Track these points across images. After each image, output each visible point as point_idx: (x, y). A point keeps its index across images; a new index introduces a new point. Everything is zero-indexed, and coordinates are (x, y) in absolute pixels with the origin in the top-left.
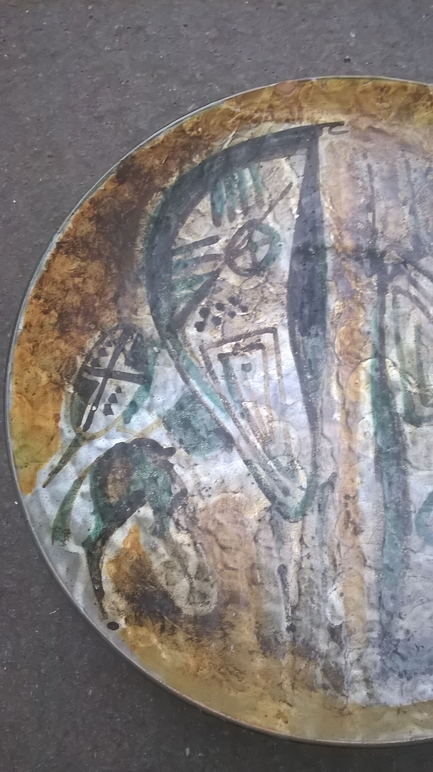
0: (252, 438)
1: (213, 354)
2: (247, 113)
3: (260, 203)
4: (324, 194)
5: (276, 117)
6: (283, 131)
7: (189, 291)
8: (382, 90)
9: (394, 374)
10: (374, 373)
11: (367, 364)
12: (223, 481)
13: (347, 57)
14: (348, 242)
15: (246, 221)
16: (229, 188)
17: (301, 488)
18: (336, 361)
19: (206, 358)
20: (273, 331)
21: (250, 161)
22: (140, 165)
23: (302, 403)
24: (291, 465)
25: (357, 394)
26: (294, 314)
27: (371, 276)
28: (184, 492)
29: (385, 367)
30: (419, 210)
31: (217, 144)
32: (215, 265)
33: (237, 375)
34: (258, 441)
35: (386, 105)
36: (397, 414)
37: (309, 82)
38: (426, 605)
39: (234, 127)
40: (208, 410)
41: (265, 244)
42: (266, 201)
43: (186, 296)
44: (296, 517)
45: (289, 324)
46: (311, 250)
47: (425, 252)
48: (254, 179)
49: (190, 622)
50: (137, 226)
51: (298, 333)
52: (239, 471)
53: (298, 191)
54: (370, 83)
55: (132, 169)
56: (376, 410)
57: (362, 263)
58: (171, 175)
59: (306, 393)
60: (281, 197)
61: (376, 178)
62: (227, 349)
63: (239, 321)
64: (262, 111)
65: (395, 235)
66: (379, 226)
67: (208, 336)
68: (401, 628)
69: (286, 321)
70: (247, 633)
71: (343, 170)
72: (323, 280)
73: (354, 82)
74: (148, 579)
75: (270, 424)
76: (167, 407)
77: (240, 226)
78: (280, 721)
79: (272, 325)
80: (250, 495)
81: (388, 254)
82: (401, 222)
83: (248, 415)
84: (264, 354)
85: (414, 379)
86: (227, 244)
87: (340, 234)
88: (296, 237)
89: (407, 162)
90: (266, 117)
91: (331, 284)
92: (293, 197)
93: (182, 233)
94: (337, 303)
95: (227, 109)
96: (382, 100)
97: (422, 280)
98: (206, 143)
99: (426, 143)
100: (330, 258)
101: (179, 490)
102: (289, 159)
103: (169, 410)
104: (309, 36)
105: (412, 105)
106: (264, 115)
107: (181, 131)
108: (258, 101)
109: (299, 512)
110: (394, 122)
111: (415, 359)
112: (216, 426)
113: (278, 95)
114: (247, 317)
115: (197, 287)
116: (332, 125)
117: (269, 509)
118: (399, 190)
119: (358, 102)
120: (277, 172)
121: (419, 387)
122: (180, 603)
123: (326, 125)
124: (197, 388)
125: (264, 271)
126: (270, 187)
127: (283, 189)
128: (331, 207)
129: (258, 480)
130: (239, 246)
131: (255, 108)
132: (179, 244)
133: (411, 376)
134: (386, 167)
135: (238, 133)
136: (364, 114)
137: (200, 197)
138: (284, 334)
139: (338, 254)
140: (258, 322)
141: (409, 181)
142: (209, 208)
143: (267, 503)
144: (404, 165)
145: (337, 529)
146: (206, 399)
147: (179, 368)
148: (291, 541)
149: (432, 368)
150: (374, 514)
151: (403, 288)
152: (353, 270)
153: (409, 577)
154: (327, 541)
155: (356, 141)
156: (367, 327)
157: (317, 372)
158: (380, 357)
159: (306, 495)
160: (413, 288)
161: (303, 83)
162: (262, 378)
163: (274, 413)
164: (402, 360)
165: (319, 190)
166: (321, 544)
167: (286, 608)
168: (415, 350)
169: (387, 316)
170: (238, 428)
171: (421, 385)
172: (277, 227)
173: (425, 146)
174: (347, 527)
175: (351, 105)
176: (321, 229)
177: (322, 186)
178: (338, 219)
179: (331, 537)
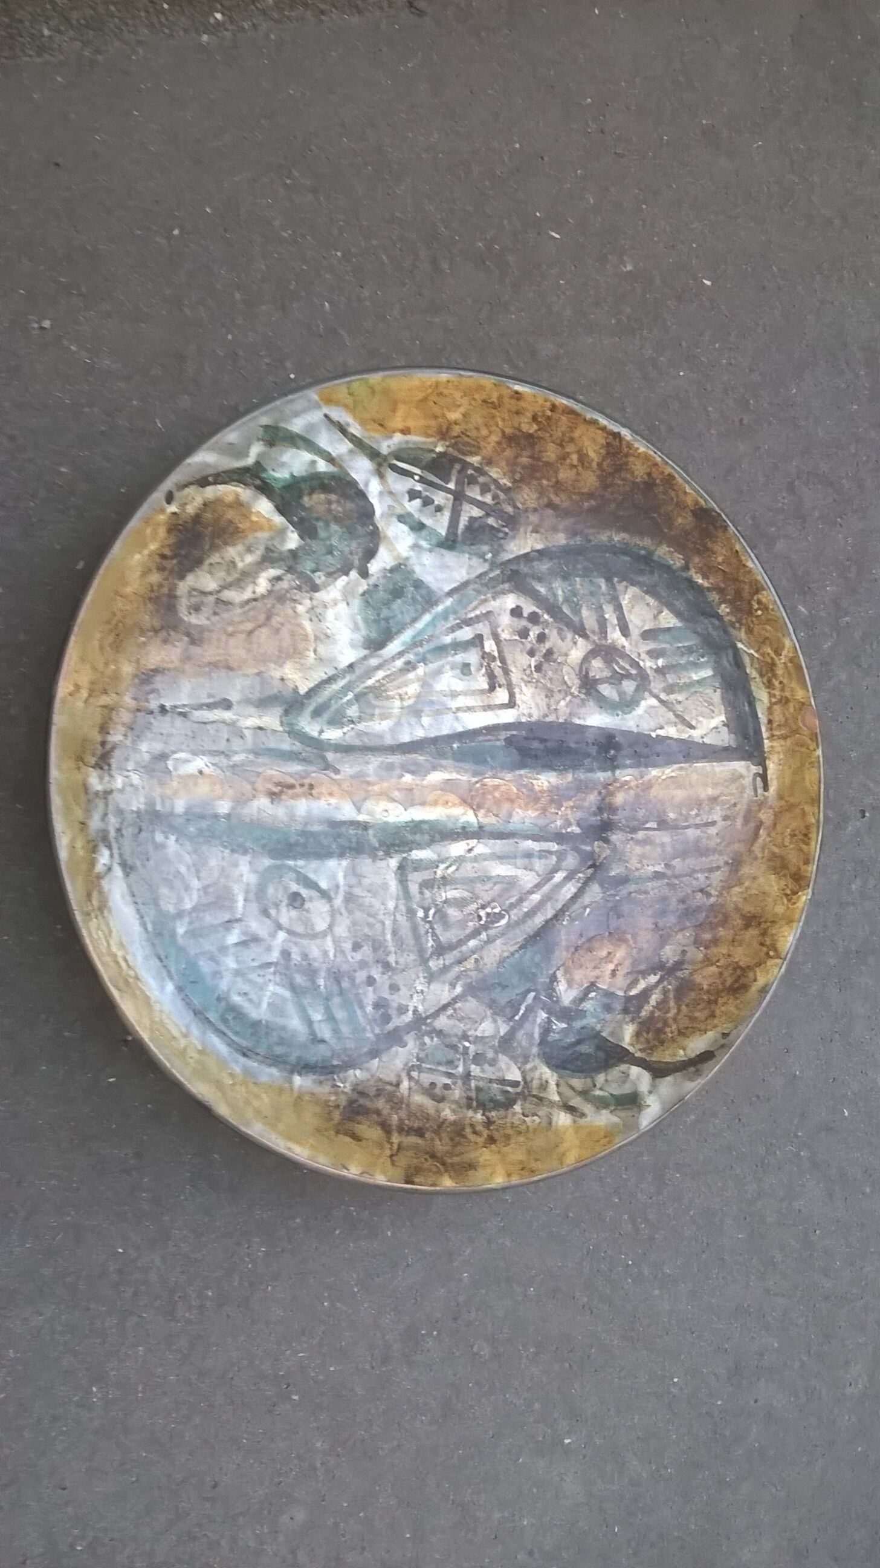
0: (380, 674)
1: (483, 628)
2: (780, 672)
3: (670, 689)
4: (681, 769)
5: (775, 707)
6: (757, 715)
7: (561, 599)
8: (806, 835)
9: (457, 849)
10: (459, 825)
11: (470, 818)
12: (328, 637)
14: (619, 798)
15: (649, 671)
16: (690, 650)
17: (321, 732)
18: (474, 780)
19: (477, 619)
20: (511, 704)
21: (722, 677)
22: (717, 537)
23: (423, 736)
24: (348, 720)
25: (435, 803)
26: (532, 729)
27: (579, 825)
28: (315, 588)
29: (467, 839)
30: (659, 883)
31: (743, 635)
32: (593, 632)
33: (457, 656)
34: (376, 681)
35: (787, 842)
36: (411, 850)
37: (815, 747)
38: (193, 869)
39: (763, 655)
40: (414, 620)
41: (619, 695)
42: (672, 697)
43: (555, 595)
44: (287, 723)
45: (520, 723)
46: (612, 752)
47: (608, 889)
48: (699, 682)
49: (170, 590)
50: (641, 534)
51: (509, 733)
52: (340, 658)
53: (684, 736)
54: (813, 821)
55: (712, 527)
56: (416, 826)
58: (705, 577)
59: (435, 741)
60: (677, 716)
61: (698, 832)
62: (490, 646)
63: (523, 661)
64: (782, 690)
65: (628, 854)
66: (641, 835)
67: (505, 620)
68: (167, 838)
69: (523, 720)
70: (158, 658)
71: (710, 791)
72: (574, 767)
73: (815, 801)
74: (217, 541)
75: (397, 697)
76: (417, 569)
77: (642, 663)
78: (72, 688)
79: (518, 702)
80: (312, 669)
81: (605, 846)
82: (645, 862)
83: (408, 671)
84: (482, 692)
85: (453, 873)
86: (619, 647)
87: (630, 788)
88: (627, 733)
89: (718, 868)
90: (774, 696)
91: (570, 777)
92: (678, 731)
93: (633, 590)
94: (546, 784)
95: (784, 646)
96: (793, 835)
97: (573, 885)
98: (744, 621)
99: (740, 890)
100: (602, 776)
101: (318, 581)
102: (724, 725)
103: (414, 572)
105: (786, 871)
106: (777, 693)
107: (757, 589)
108: (794, 685)
109: (293, 729)
110: (766, 851)
111: (476, 875)
112: (394, 630)
113: (801, 709)
114: (528, 672)
115: (566, 609)
116: (764, 777)
117: (295, 690)
118: (684, 860)
119: (791, 807)
120: (709, 711)
121: (443, 878)
122: (191, 580)
123: (765, 769)
124: (440, 608)
125: (585, 694)
126: (690, 702)
127: (687, 718)
128: (664, 777)
129: (330, 680)
130: (618, 663)
131: (785, 681)
132: (620, 587)
133: (457, 870)
134: (712, 844)
135: (756, 660)
136: (778, 815)
137: (678, 614)
138: (508, 716)
139: (606, 785)
140: (523, 685)
141: (694, 871)
142: (664, 625)
143: (303, 690)
144: (714, 865)
145: (273, 772)
146: (427, 618)
147: (465, 585)
148: (260, 717)
149: (466, 894)
150: (292, 817)
151: (564, 864)
152: (586, 804)
153: (223, 852)
154: (261, 760)
155: (745, 807)
156: (515, 819)
157: (460, 757)
158: (479, 833)
159: (313, 738)
160: (564, 875)
161: (814, 739)
162: (453, 689)
163: (411, 701)
164: (476, 859)
165: (686, 762)
166: (256, 753)
167: (185, 705)
168: (488, 874)
169: (529, 844)
170: (393, 657)
171: (445, 881)
172: (640, 710)
173: (737, 889)
174: (278, 784)
175: (787, 799)
176: (638, 765)
177: (690, 766)
178: (649, 786)
179: (264, 764)
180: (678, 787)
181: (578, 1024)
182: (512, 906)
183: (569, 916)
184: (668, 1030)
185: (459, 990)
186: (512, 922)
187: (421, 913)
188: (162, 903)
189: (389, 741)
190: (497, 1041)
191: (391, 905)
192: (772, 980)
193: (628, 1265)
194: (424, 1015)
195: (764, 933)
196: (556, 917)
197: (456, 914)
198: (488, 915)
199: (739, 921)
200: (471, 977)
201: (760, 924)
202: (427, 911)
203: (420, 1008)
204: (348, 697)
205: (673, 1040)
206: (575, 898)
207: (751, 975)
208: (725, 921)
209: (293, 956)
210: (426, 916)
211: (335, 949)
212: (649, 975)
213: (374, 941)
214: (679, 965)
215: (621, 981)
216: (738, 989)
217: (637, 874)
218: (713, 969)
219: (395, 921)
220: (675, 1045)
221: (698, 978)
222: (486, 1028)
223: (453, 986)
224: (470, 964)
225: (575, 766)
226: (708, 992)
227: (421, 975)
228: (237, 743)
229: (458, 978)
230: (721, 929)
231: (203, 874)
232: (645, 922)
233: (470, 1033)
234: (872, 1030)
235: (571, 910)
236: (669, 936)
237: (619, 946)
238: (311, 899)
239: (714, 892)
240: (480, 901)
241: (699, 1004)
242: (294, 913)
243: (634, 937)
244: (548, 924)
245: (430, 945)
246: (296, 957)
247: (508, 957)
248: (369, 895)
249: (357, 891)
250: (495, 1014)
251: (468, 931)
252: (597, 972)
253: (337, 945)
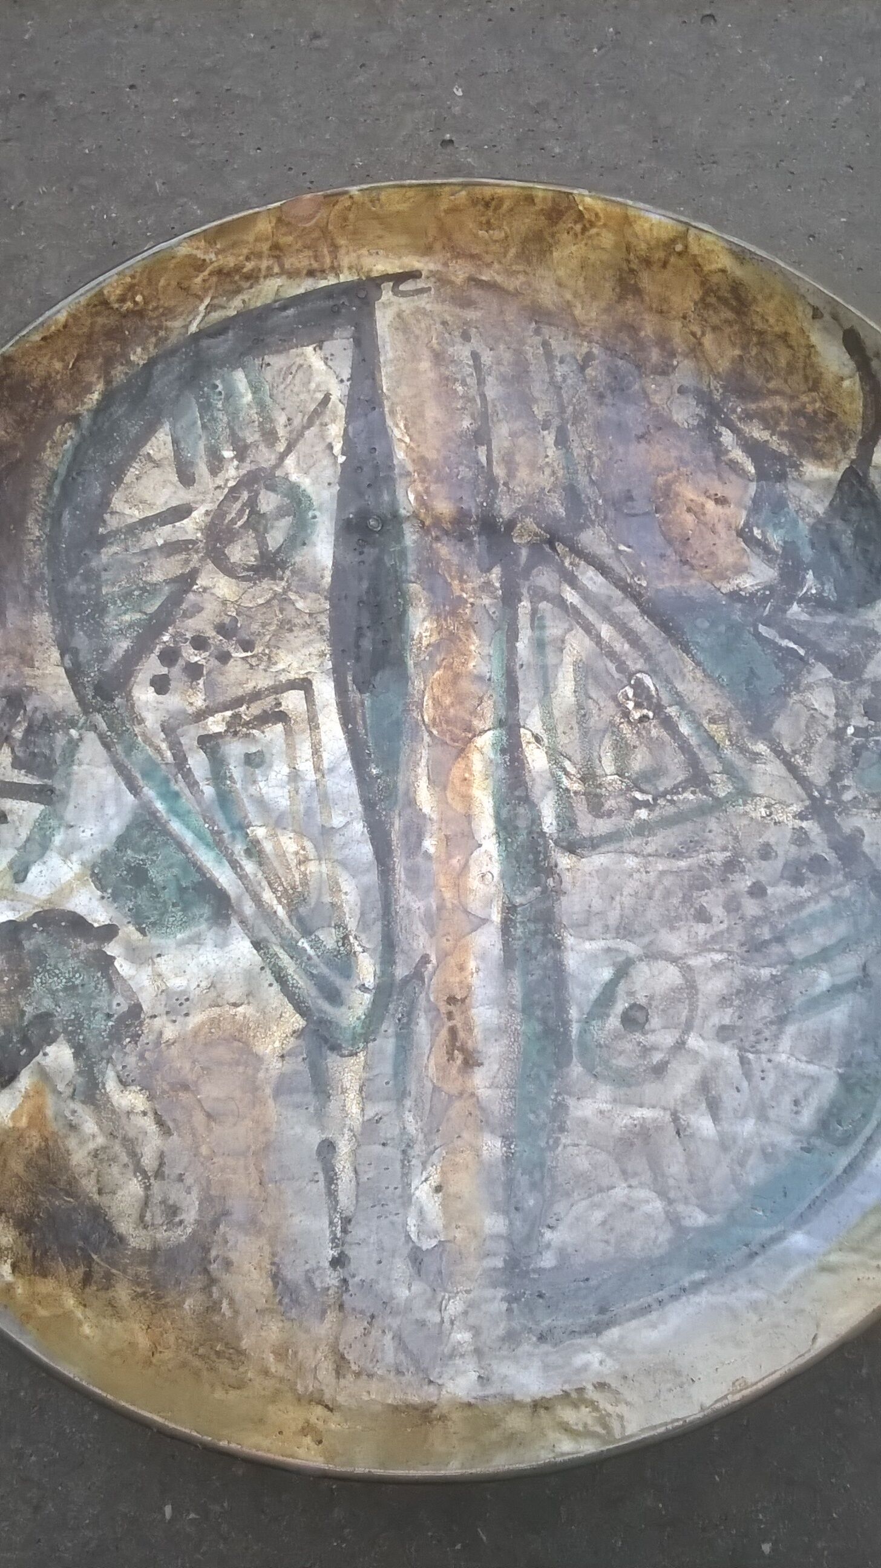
0: (268, 896)
1: (189, 737)
2: (230, 261)
3: (270, 436)
4: (393, 412)
5: (287, 266)
6: (302, 295)
7: (138, 616)
8: (487, 205)
9: (537, 759)
10: (499, 758)
11: (486, 742)
12: (213, 985)
13: (448, 136)
14: (444, 507)
15: (243, 472)
16: (206, 407)
17: (363, 988)
18: (427, 738)
19: (175, 746)
20: (305, 685)
21: (243, 354)
22: (23, 372)
23: (361, 824)
24: (343, 945)
25: (467, 799)
26: (343, 651)
27: (489, 570)
28: (136, 1010)
29: (520, 745)
30: (572, 436)
31: (177, 324)
32: (187, 561)
33: (235, 776)
34: (280, 902)
35: (498, 235)
36: (542, 834)
37: (347, 196)
38: (597, 1198)
39: (206, 290)
40: (181, 846)
41: (283, 516)
42: (281, 432)
43: (131, 625)
44: (353, 1045)
45: (334, 669)
46: (372, 522)
47: (588, 518)
48: (255, 389)
49: (142, 1263)
50: (25, 494)
51: (351, 687)
52: (244, 964)
53: (341, 410)
54: (464, 193)
55: (8, 381)
56: (505, 827)
57: (471, 545)
58: (88, 389)
59: (369, 805)
60: (310, 423)
61: (490, 379)
62: (215, 724)
63: (237, 669)
64: (259, 256)
65: (530, 488)
66: (499, 471)
67: (173, 701)
68: (548, 1246)
69: (330, 665)
70: (255, 1274)
71: (425, 365)
72: (398, 581)
73: (431, 192)
74: (62, 1184)
75: (303, 869)
76: (99, 847)
77: (231, 483)
78: (308, 1440)
79: (302, 674)
80: (265, 1007)
81: (519, 525)
82: (541, 462)
83: (261, 852)
84: (289, 732)
85: (574, 764)
86: (208, 519)
87: (427, 491)
88: (342, 500)
89: (545, 344)
90: (269, 268)
91: (414, 588)
92: (334, 421)
93: (117, 502)
94: (426, 624)
95: (189, 256)
96: (488, 226)
97: (583, 573)
98: (155, 323)
99: (579, 306)
100: (411, 537)
101: (124, 1008)
102: (321, 348)
103: (104, 852)
104: (373, 98)
105: (546, 235)
106: (264, 264)
107: (101, 303)
108: (250, 238)
109: (361, 1035)
110: (515, 267)
111: (576, 726)
112: (197, 878)
113: (289, 224)
114: (254, 662)
115: (152, 607)
116: (398, 279)
117: (298, 1034)
118: (535, 400)
119: (444, 232)
120: (300, 374)
121: (583, 780)
122: (124, 1227)
123: (386, 277)
124: (159, 806)
125: (284, 569)
126: (287, 404)
127: (313, 407)
128: (407, 439)
129: (281, 978)
130: (233, 521)
131: (245, 251)
132: (113, 522)
133: (569, 759)
134: (507, 356)
135: (216, 301)
136: (458, 254)
137: (150, 430)
138: (325, 690)
139: (425, 529)
140: (274, 669)
141: (552, 382)
142: (168, 451)
143: (298, 1022)
144: (541, 351)
145: (432, 1062)
146: (175, 826)
147: (121, 769)
148: (344, 1091)
149: (607, 742)
150: (502, 1030)
151: (550, 589)
152: (455, 560)
153: (565, 1146)
154: (413, 1087)
155: (446, 307)
156: (484, 670)
157: (391, 761)
158: (510, 726)
159: (374, 1002)
160: (569, 589)
161: (334, 199)
162: (285, 779)
163: (309, 845)
164: (551, 729)
165: (382, 406)
166: (402, 1094)
167: (331, 1223)
168: (574, 708)
169: (523, 646)
170: (241, 877)
171: (588, 776)
172: (306, 483)
173: (578, 312)
174: (451, 1058)
175: (431, 239)
176: (390, 481)
177: (388, 398)
178: (422, 462)
179: (420, 1080)
180: (421, 415)
182: (622, 667)
183: (632, 577)
184: (809, 409)
185: (761, 747)
186: (646, 667)
187: (643, 814)
188: (657, 1253)
189: (372, 877)
190: (842, 682)
191: (631, 862)
192: (722, 243)
194: (807, 803)
195: (647, 262)
196: (634, 595)
197: (639, 757)
198: (638, 706)
199: (629, 304)
200: (740, 728)
201: (632, 271)
202: (637, 804)
203: (796, 808)
204: (306, 946)
205: (826, 398)
206: (603, 569)
207: (715, 279)
208: (632, 329)
209: (727, 1021)
210: (646, 804)
211: (710, 950)
212: (720, 444)
213: (692, 887)
214: (704, 398)
215: (731, 489)
216: (738, 298)
217: (560, 473)
218: (708, 341)
219: (657, 854)
220: (835, 394)
221: (723, 365)
222: (822, 700)
223: (755, 757)
224: (718, 732)
225: (397, 579)
226: (745, 347)
227: (741, 809)
228: (389, 1129)
229: (743, 750)
230: (643, 334)
231: (605, 1182)
232: (638, 455)
233: (832, 728)
234: (770, 114)
235: (623, 574)
236: (657, 415)
237: (677, 495)
238: (631, 994)
239: (584, 350)
240: (617, 720)
241: (766, 361)
242: (655, 1022)
243: (660, 471)
244: (649, 610)
245: (692, 797)
246: (727, 1016)
247: (704, 671)
248: (618, 898)
249: (613, 917)
250: (797, 688)
251: (664, 734)
252: (721, 528)
253: (704, 947)
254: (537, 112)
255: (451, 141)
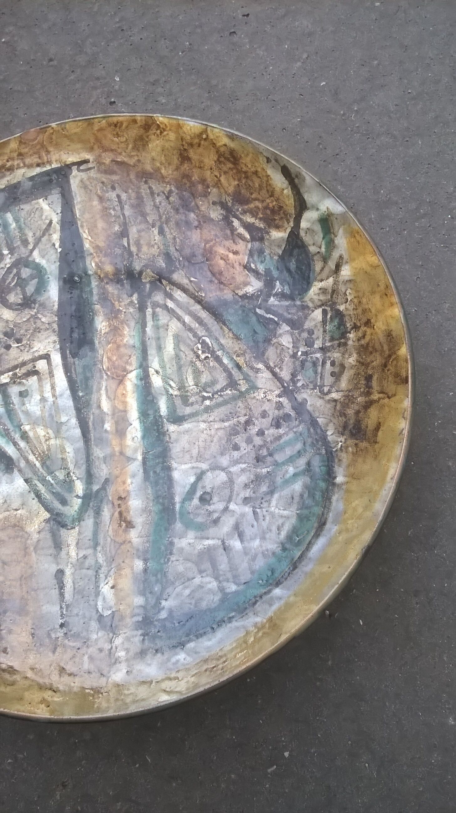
0: (31, 457)
3: (25, 242)
4: (82, 226)
5: (27, 163)
8: (116, 126)
9: (157, 381)
10: (139, 383)
12: (5, 501)
13: (113, 100)
14: (109, 268)
17: (77, 496)
18: (105, 377)
20: (47, 357)
23: (75, 419)
24: (68, 477)
25: (125, 403)
29: (149, 376)
30: (166, 229)
33: (14, 402)
34: (37, 460)
35: (123, 139)
36: (161, 416)
37: (50, 128)
38: (186, 584)
41: (34, 279)
42: (31, 239)
44: (73, 524)
45: (61, 348)
46: (76, 279)
47: (176, 267)
51: (69, 356)
52: (20, 490)
53: (58, 227)
54: (104, 121)
56: (144, 415)
57: (122, 285)
59: (78, 410)
60: (44, 235)
61: (126, 207)
63: (15, 352)
64: (13, 159)
65: (148, 255)
66: (134, 249)
68: (163, 608)
69: (58, 346)
70: (24, 634)
71: (96, 203)
73: (90, 123)
75: (48, 443)
77: (8, 266)
78: (43, 706)
79: (45, 352)
80: (31, 510)
81: (144, 273)
82: (152, 243)
84: (40, 380)
85: (175, 383)
89: (150, 188)
90: (18, 165)
91: (97, 307)
92: (55, 233)
94: (104, 324)
96: (118, 135)
99: (164, 169)
100: (94, 283)
104: (78, 86)
105: (144, 136)
106: (16, 163)
108: (7, 151)
109: (76, 519)
110: (132, 154)
111: (175, 365)
113: (25, 143)
114: (22, 348)
116: (79, 164)
117: (47, 521)
118: (148, 214)
119: (98, 140)
120: (37, 212)
121: (179, 389)
123: (74, 164)
125: (35, 304)
126: (32, 226)
127: (44, 227)
128: (90, 238)
129: (38, 495)
130: (10, 283)
131: (6, 158)
133: (172, 380)
134: (133, 195)
136: (106, 150)
138: (57, 358)
139: (101, 279)
141: (155, 205)
143: (47, 515)
144: (148, 191)
148: (68, 546)
149: (190, 371)
150: (144, 510)
151: (161, 302)
152: (116, 292)
153: (172, 562)
154: (101, 541)
155: (103, 175)
156: (131, 342)
157: (88, 389)
158: (144, 367)
159: (83, 503)
160: (169, 301)
161: (44, 130)
162: (39, 402)
163: (50, 431)
164: (163, 367)
165: (77, 224)
166: (96, 545)
167: (61, 607)
168: (174, 356)
169: (149, 330)
170: (18, 450)
171: (182, 387)
172: (43, 263)
173: (163, 171)
174: (120, 526)
175: (92, 144)
176: (83, 258)
177: (79, 220)
178: (97, 247)
179: (105, 537)
180: (96, 226)
181: (275, 273)
182: (195, 335)
183: (198, 292)
184: (271, 205)
185: (260, 366)
186: (207, 334)
187: (207, 402)
188: (213, 606)
189: (80, 444)
190: (295, 331)
191: (203, 426)
192: (223, 132)
193: (452, 218)
194: (282, 389)
195: (191, 145)
196: (199, 301)
197: (205, 376)
198: (203, 352)
199: (186, 166)
200: (250, 358)
201: (185, 150)
202: (205, 398)
203: (277, 392)
204: (50, 479)
205: (277, 200)
206: (184, 290)
207: (222, 149)
208: (187, 176)
209: (247, 495)
210: (209, 398)
211: (239, 463)
212: (233, 226)
213: (231, 435)
214: (223, 205)
216: (234, 157)
217: (162, 247)
218: (222, 179)
219: (214, 421)
220: (281, 197)
221: (231, 190)
222: (286, 341)
223: (258, 371)
224: (241, 360)
225: (89, 304)
226: (239, 180)
227: (252, 395)
228: (90, 561)
229: (252, 368)
230: (193, 179)
231: (191, 575)
233: (291, 353)
235: (194, 291)
236: (204, 216)
237: (216, 252)
238: (203, 487)
239: (168, 189)
240: (194, 360)
241: (250, 186)
242: (215, 499)
243: (207, 242)
244: (206, 307)
245: (230, 392)
246: (248, 493)
247: (233, 333)
248: (197, 443)
249: (195, 452)
250: (275, 336)
251: (216, 365)
252: (237, 265)
253: (236, 462)
254: (154, 85)
255: (114, 102)
